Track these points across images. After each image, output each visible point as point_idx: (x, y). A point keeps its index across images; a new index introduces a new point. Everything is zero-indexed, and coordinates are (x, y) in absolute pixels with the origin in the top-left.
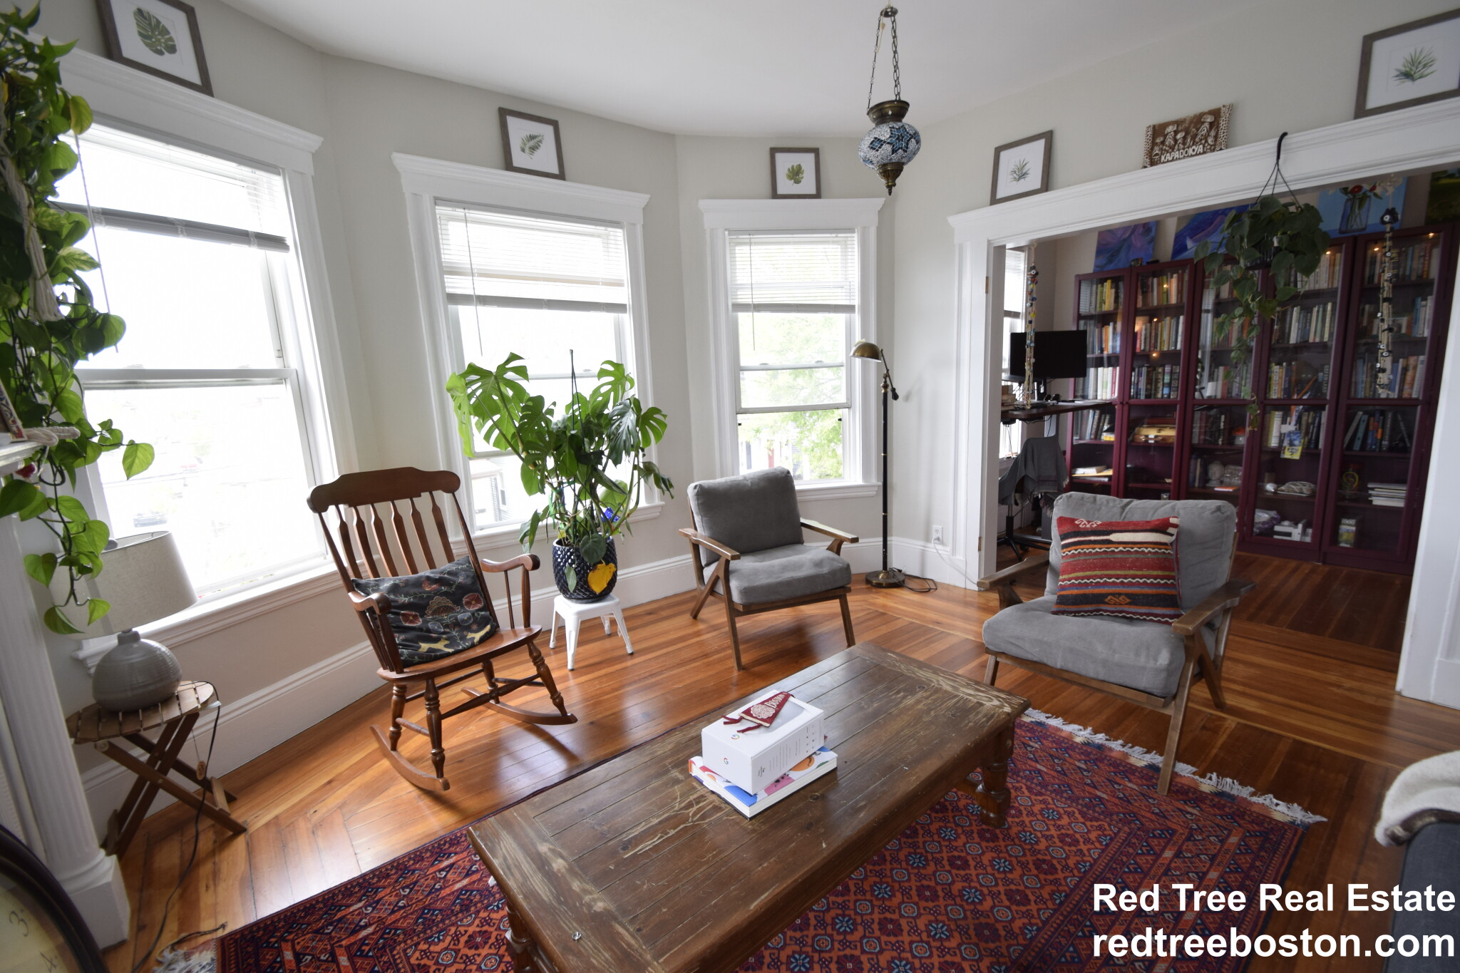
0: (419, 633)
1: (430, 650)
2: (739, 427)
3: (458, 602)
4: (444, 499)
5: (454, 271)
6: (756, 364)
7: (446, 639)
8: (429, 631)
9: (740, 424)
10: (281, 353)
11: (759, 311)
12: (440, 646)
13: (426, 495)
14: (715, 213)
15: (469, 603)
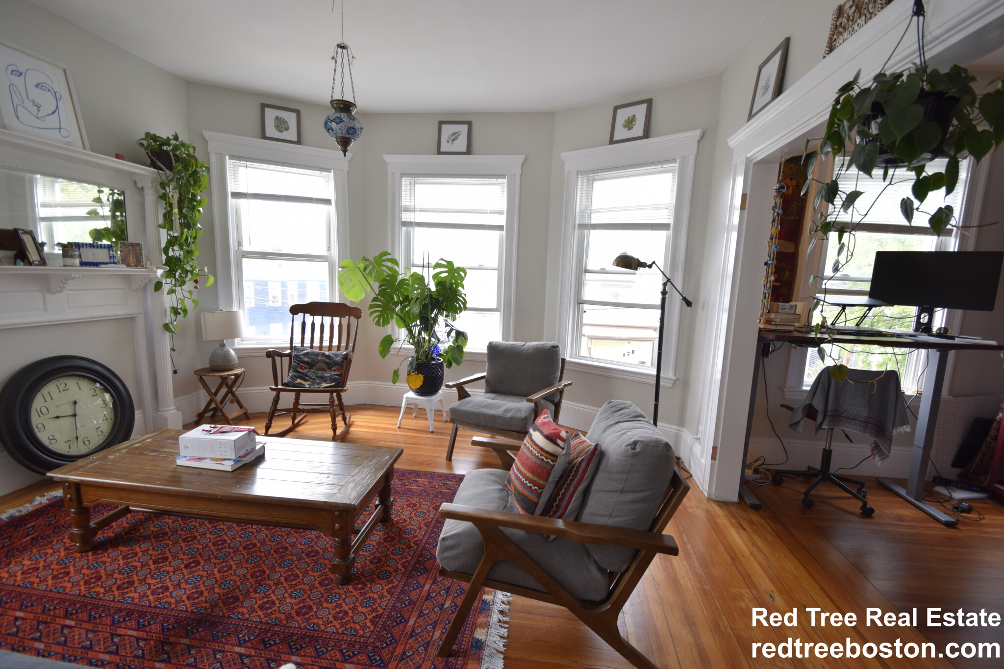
0: (301, 375)
1: (300, 384)
2: (584, 313)
3: (330, 368)
4: (353, 320)
5: (407, 210)
6: (597, 268)
7: (311, 382)
8: (307, 376)
9: (585, 312)
10: (329, 249)
11: (595, 229)
12: (306, 384)
13: (347, 317)
14: (571, 159)
15: (334, 370)
